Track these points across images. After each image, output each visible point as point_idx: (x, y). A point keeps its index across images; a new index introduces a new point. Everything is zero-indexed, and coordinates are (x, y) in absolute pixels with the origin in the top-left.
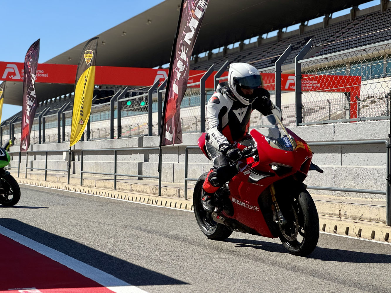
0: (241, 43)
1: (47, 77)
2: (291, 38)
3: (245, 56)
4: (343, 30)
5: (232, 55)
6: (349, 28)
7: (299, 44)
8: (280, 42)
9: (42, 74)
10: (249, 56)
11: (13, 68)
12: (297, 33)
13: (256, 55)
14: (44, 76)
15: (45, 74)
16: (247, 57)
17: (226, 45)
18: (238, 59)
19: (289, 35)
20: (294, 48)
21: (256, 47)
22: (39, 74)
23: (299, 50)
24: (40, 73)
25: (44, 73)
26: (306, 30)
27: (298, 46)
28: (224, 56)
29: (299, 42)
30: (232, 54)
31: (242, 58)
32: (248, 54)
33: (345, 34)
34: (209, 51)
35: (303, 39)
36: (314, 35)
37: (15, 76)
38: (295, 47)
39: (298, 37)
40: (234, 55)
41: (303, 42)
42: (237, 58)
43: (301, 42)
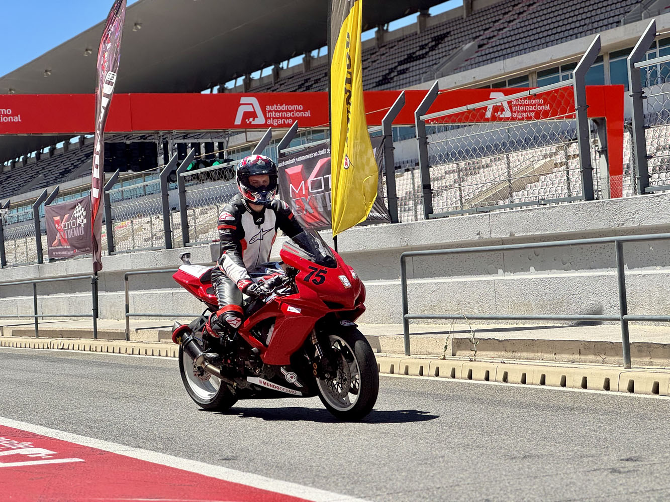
0: (306, 56)
1: (18, 121)
2: (403, 39)
3: (320, 79)
4: (507, 17)
5: (290, 80)
6: (518, 12)
7: (425, 48)
8: (384, 48)
9: (8, 116)
12: (413, 31)
14: (12, 120)
15: (15, 117)
16: (322, 80)
17: (277, 62)
18: (307, 84)
19: (398, 36)
20: (416, 57)
23: (427, 59)
24: (4, 115)
25: (12, 113)
26: (431, 23)
27: (424, 51)
28: (275, 83)
29: (422, 46)
30: (291, 78)
31: (313, 82)
32: (323, 75)
33: (514, 23)
34: (246, 75)
35: (430, 40)
36: (448, 30)
38: (417, 54)
39: (417, 36)
40: (295, 78)
41: (430, 45)
42: (303, 84)
43: (426, 45)
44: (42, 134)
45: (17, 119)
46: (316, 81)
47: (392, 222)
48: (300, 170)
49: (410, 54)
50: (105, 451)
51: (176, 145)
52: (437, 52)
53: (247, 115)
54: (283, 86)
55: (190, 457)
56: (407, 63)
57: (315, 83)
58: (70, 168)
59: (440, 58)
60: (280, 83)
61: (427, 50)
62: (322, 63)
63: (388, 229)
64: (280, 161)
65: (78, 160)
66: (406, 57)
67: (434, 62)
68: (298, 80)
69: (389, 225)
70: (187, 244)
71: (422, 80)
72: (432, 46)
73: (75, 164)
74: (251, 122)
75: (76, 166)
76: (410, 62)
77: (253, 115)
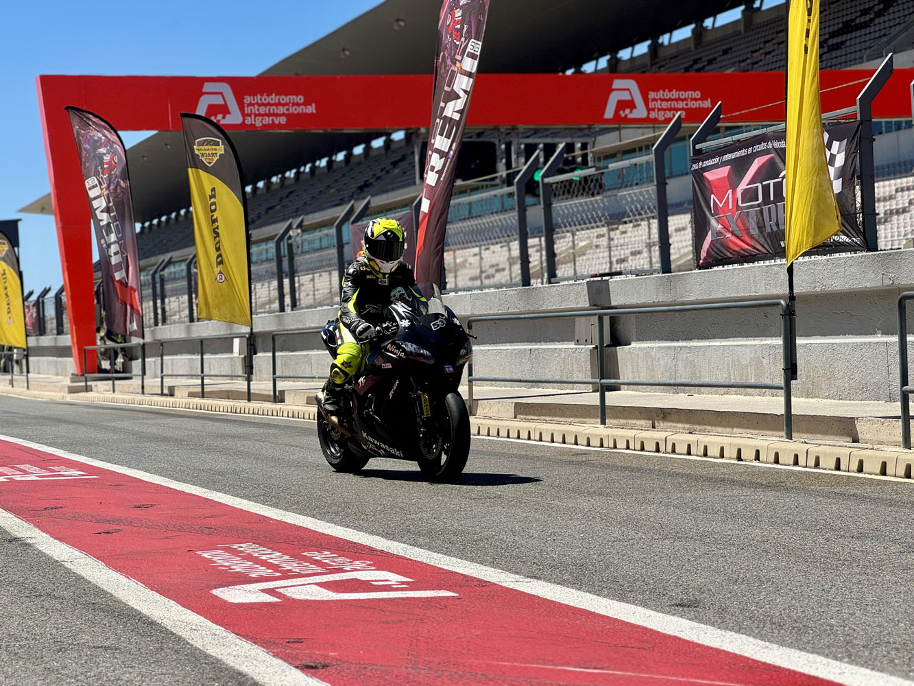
0: (696, 27)
1: (312, 113)
2: (838, 1)
3: (715, 59)
5: (673, 60)
7: (869, 14)
9: (298, 105)
10: (726, 57)
11: (221, 93)
13: (748, 53)
14: (304, 111)
15: (308, 106)
16: (718, 59)
17: (653, 34)
18: (696, 67)
20: (856, 25)
21: (740, 33)
22: (292, 106)
23: (872, 29)
24: (294, 104)
25: (305, 101)
27: (867, 18)
28: (652, 65)
29: (865, 10)
30: (672, 58)
31: (705, 63)
32: (721, 53)
34: (611, 54)
35: (877, 2)
37: (227, 116)
38: (858, 21)
40: (678, 58)
41: (876, 9)
42: (691, 66)
43: (870, 8)
44: (343, 130)
45: (311, 109)
46: (710, 62)
47: (869, 250)
48: (726, 175)
49: (847, 21)
50: (485, 582)
51: (523, 146)
52: (886, 19)
53: (622, 105)
54: (662, 69)
55: (622, 598)
56: (842, 35)
57: (708, 64)
58: (371, 181)
59: (890, 27)
60: (658, 65)
61: (872, 16)
62: (719, 35)
63: (862, 260)
64: (695, 161)
65: (382, 170)
66: (841, 26)
67: (882, 33)
68: (684, 61)
69: (864, 253)
70: (553, 280)
71: (865, 57)
72: (880, 10)
73: (378, 175)
74: (626, 115)
75: (378, 178)
76: (847, 33)
77: (631, 105)
